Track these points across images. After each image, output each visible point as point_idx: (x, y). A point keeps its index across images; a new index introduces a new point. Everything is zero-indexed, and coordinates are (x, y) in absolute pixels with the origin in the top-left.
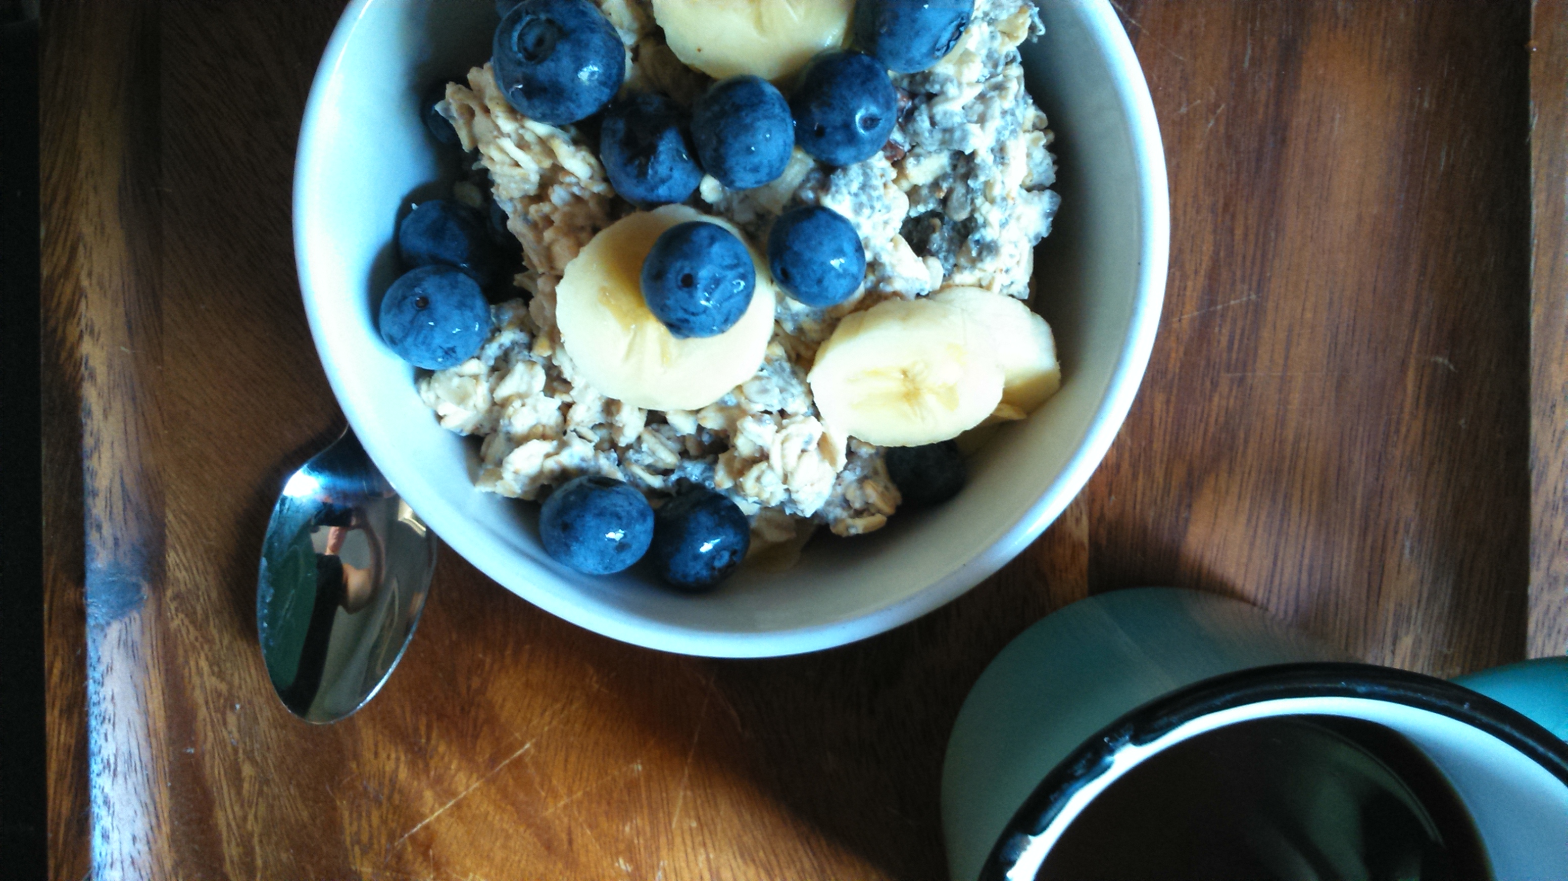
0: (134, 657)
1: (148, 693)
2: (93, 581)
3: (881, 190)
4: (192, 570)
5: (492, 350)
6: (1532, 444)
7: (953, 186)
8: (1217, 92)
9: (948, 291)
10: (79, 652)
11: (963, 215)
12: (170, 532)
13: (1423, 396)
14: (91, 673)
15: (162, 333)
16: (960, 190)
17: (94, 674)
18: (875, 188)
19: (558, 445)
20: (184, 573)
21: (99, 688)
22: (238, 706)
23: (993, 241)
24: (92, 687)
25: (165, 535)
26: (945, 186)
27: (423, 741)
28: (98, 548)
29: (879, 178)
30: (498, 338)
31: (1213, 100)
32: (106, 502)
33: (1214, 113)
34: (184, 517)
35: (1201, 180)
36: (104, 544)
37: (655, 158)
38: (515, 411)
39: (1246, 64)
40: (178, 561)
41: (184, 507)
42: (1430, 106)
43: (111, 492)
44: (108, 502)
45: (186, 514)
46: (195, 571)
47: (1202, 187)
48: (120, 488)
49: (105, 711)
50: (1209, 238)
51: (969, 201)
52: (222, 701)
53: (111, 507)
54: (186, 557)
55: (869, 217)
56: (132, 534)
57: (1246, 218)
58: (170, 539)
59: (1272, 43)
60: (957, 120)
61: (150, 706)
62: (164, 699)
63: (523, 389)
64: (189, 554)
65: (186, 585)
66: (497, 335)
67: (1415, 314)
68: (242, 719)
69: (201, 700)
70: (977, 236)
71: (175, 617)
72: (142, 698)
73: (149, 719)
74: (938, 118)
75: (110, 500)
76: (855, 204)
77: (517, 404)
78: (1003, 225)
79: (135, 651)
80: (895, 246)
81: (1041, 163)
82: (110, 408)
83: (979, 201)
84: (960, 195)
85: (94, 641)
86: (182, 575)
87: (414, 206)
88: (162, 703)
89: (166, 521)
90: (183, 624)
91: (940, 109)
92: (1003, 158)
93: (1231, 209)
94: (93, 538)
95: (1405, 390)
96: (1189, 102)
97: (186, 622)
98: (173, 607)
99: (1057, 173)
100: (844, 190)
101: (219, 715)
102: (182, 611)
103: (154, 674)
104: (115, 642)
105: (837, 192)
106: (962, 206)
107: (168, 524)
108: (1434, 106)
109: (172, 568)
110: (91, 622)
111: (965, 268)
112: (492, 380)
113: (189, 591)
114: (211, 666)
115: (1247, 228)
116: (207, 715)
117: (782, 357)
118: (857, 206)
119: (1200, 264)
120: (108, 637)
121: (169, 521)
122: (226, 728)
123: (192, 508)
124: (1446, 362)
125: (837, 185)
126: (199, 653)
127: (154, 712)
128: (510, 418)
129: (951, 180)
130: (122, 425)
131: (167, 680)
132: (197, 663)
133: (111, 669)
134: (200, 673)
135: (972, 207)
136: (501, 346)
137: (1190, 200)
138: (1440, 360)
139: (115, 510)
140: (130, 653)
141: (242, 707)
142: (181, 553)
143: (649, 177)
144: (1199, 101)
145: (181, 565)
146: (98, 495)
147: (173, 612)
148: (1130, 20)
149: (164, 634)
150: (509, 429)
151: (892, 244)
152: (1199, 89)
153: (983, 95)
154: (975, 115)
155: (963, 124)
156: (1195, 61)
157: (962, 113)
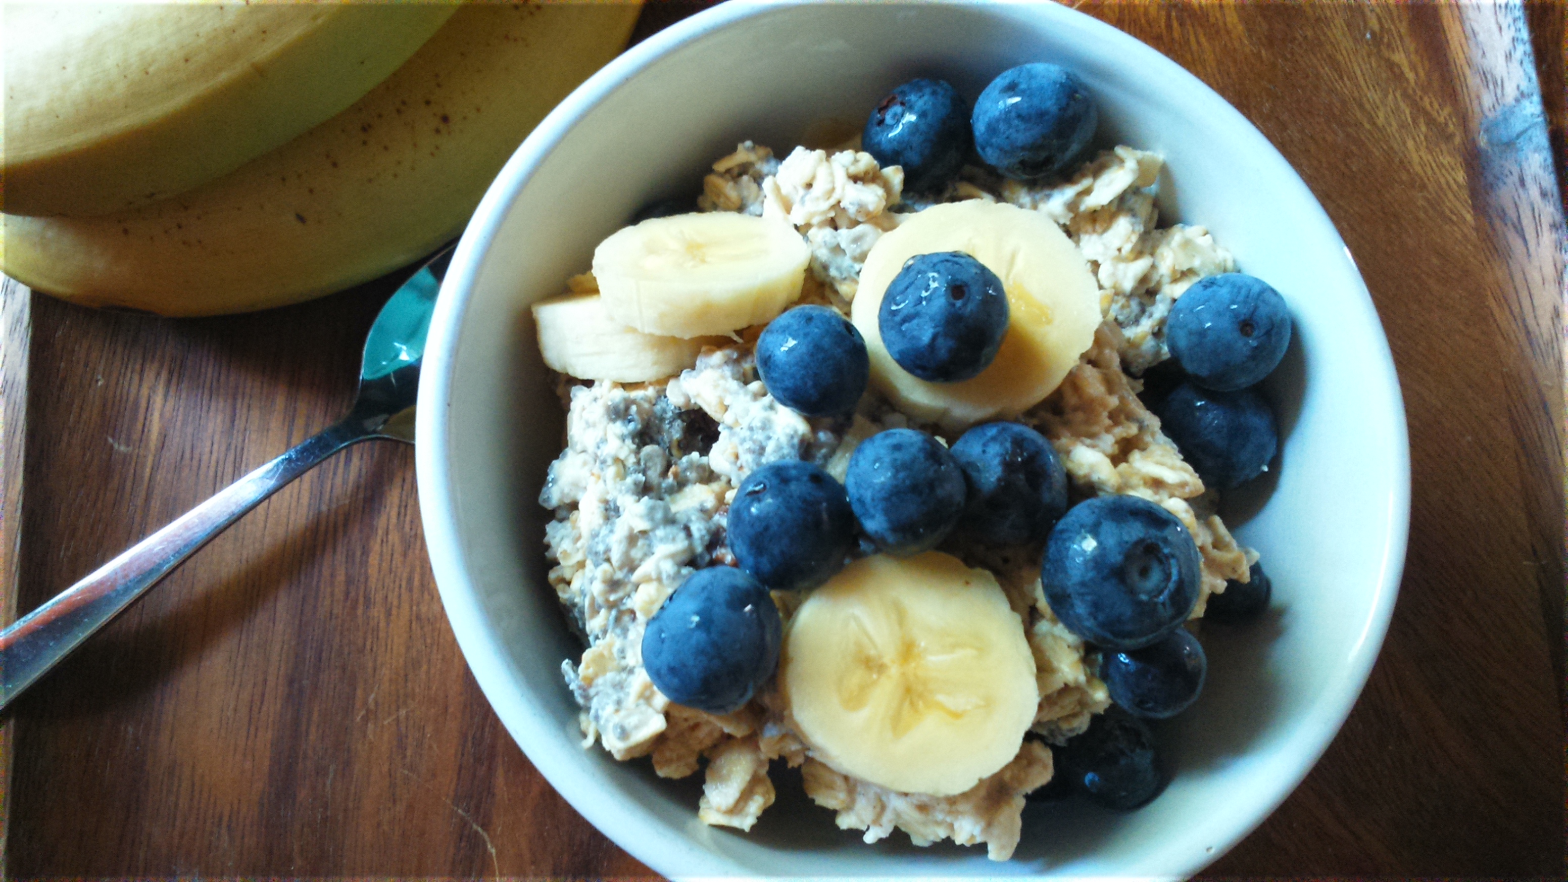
0: (1484, 73)
1: (1463, 41)
2: (1541, 137)
3: (741, 451)
4: (1438, 166)
5: (1160, 310)
6: (27, 354)
7: (661, 479)
8: (365, 736)
9: (662, 377)
10: (1544, 67)
11: (648, 449)
12: (1466, 202)
13: (142, 410)
14: (1528, 48)
15: (1508, 406)
16: (654, 474)
17: (1524, 49)
18: (750, 451)
19: (1078, 208)
20: (1445, 162)
21: (1518, 35)
22: (1368, 36)
23: (613, 421)
24: (1525, 34)
25: (1471, 198)
26: (670, 479)
27: (1174, 14)
28: (1541, 172)
29: (744, 464)
30: (1155, 323)
31: (370, 726)
32: (1540, 221)
33: (368, 710)
34: (1454, 218)
35: (382, 635)
36: (1535, 178)
37: (1005, 459)
38: (1128, 239)
39: (332, 768)
40: (1453, 173)
41: (1456, 229)
42: (126, 728)
43: (1537, 232)
44: (1538, 222)
45: (1452, 222)
46: (1434, 165)
47: (382, 624)
48: (1527, 237)
49: (1506, 14)
50: (373, 571)
51: (642, 463)
52: (1386, 40)
53: (1534, 217)
54: (1446, 179)
55: (753, 419)
56: (1505, 194)
57: (332, 594)
58: (1465, 195)
59: (303, 794)
60: (660, 532)
61: (1459, 29)
62: (1446, 37)
63: (1122, 266)
64: (1443, 181)
65: (1441, 151)
66: (1156, 329)
67: (148, 499)
68: (1362, 24)
69: (1407, 40)
70: (632, 426)
71: (1448, 118)
72: (1470, 36)
73: (1459, 15)
74: (682, 535)
75: (1536, 224)
76: (770, 428)
77: (1127, 248)
78: (604, 440)
79: (1484, 78)
80: (721, 403)
81: (562, 539)
82: (1552, 319)
83: (632, 460)
84: (653, 469)
85: (1530, 80)
86: (1446, 160)
87: (1266, 469)
88: (1447, 32)
89: (1472, 212)
90: (1438, 112)
91: (681, 544)
92: (606, 510)
93: (349, 603)
94: (1549, 181)
95: (162, 415)
96: (397, 720)
97: (1435, 114)
98: (1451, 127)
99: (544, 533)
100: (784, 440)
101: (1386, 26)
102: (1440, 124)
103: (1461, 60)
104: (1506, 84)
105: (792, 437)
106: (650, 457)
107: (1470, 209)
108: (122, 728)
109: (1458, 165)
110: (1536, 98)
111: (642, 399)
112: (1156, 277)
113: (1437, 145)
114: (1402, 73)
115: (332, 584)
116: (1398, 25)
117: (841, 284)
118: (768, 426)
119: (382, 541)
120: (1515, 86)
121: (1469, 212)
122: (1377, 15)
123: (1447, 227)
124: (116, 446)
125: (793, 446)
126: (1416, 83)
127: (1454, 23)
128: (1133, 231)
129: (664, 485)
130: (1536, 303)
131: (1445, 55)
132: (1417, 74)
133: (1506, 56)
134: (1413, 68)
135: (638, 456)
136: (1151, 316)
137: (394, 611)
138: (123, 448)
139: (1529, 214)
140: (1489, 77)
141: (1364, 35)
142: (1452, 182)
143: (1009, 439)
144: (386, 723)
145: (1450, 170)
146: (1551, 226)
147: (1450, 123)
148: (464, 814)
149: (1456, 100)
150: (1133, 220)
151: (726, 403)
152: (386, 737)
153: (632, 570)
154: (640, 543)
155: (653, 529)
156: (390, 770)
157: (655, 542)
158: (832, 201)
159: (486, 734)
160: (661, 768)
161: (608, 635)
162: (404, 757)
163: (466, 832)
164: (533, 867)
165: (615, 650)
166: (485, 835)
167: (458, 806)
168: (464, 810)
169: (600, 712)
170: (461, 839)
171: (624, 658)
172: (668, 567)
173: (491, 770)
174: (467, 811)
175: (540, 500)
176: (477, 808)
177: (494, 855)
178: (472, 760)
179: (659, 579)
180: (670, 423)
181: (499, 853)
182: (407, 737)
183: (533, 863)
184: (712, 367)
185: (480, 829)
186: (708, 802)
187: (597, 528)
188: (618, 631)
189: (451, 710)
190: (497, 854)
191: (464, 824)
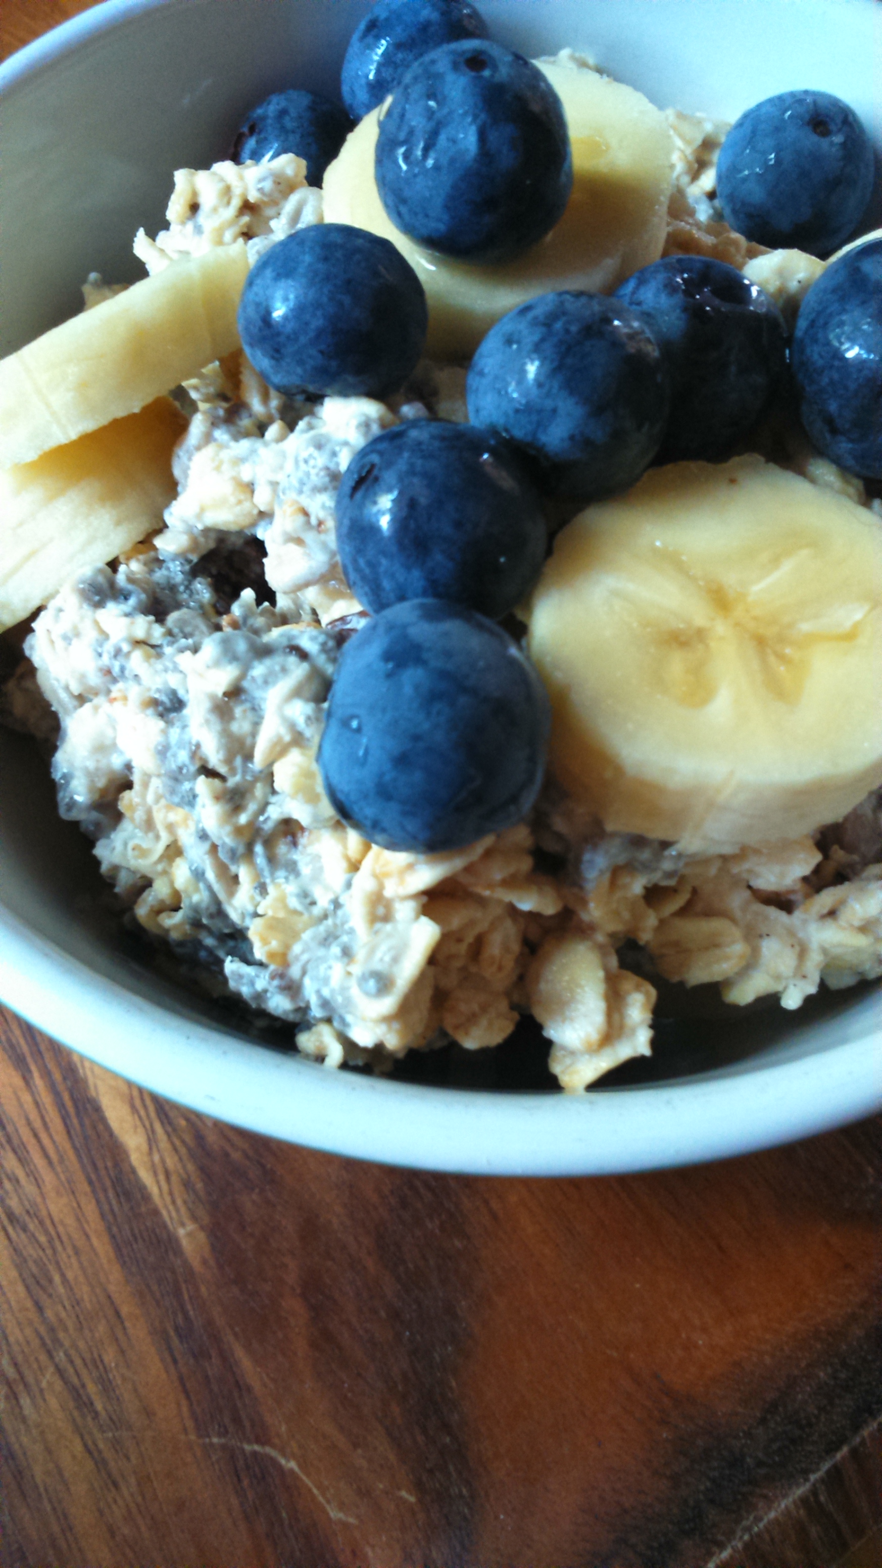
9: (138, 539)
11: (173, 617)
18: (318, 490)
29: (321, 515)
60: (259, 670)
74: (292, 659)
76: (330, 442)
80: (239, 493)
81: (126, 844)
83: (158, 633)
91: (298, 671)
106: (183, 622)
135: (165, 627)
144: (44, 1384)
148: (223, 1440)
151: (246, 487)
152: (53, 1403)
153: (249, 757)
154: (238, 711)
155: (243, 676)
156: (85, 1445)
157: (258, 694)
158: (236, 203)
159: (191, 1313)
160: (467, 1033)
161: (271, 889)
162: (96, 1415)
163: (241, 1463)
164: (359, 1451)
165: (294, 903)
166: (268, 1450)
167: (209, 1436)
168: (220, 1435)
169: (326, 993)
170: (238, 1477)
171: (313, 903)
172: (300, 710)
173: (226, 1359)
174: (224, 1433)
175: (63, 813)
176: (237, 1420)
177: (296, 1469)
178: (192, 1361)
179: (298, 739)
180: (187, 588)
181: (304, 1464)
182: (84, 1386)
183: (356, 1446)
184: (198, 448)
185: (257, 1448)
186: (563, 1048)
187: (160, 739)
188: (281, 874)
189: (125, 1310)
190: (300, 1466)
191: (231, 1454)
